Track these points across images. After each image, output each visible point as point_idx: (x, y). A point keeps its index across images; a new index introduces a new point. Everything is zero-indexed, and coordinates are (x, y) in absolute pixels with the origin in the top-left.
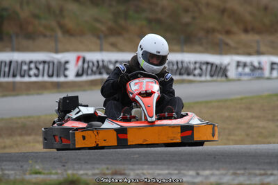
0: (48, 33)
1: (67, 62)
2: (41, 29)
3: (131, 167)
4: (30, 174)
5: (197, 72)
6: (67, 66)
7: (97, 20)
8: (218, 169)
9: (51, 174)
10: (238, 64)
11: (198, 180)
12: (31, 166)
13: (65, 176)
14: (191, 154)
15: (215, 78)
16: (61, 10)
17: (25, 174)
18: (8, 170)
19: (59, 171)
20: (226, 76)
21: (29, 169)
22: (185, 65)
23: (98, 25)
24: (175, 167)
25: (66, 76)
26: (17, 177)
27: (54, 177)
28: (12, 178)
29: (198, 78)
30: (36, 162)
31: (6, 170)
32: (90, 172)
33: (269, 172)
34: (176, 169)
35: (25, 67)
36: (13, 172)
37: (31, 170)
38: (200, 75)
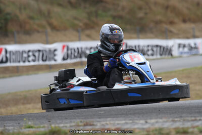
0: (40, 30)
1: (55, 50)
2: (35, 27)
3: (98, 120)
4: (25, 128)
5: (150, 52)
6: (56, 53)
7: (76, 18)
8: (161, 118)
9: (40, 127)
10: (179, 45)
11: (146, 126)
12: (26, 123)
13: (50, 129)
14: (142, 109)
15: (163, 56)
16: (49, 13)
17: (21, 129)
18: (9, 126)
19: (46, 125)
20: (171, 55)
21: (24, 125)
22: (141, 48)
23: (76, 22)
24: (130, 118)
25: (55, 60)
26: (15, 131)
27: (42, 130)
28: (11, 132)
29: (151, 57)
30: (29, 120)
31: (7, 126)
32: (68, 125)
33: (198, 118)
34: (130, 120)
35: (25, 55)
36: (12, 128)
37: (25, 126)
38: (152, 55)
